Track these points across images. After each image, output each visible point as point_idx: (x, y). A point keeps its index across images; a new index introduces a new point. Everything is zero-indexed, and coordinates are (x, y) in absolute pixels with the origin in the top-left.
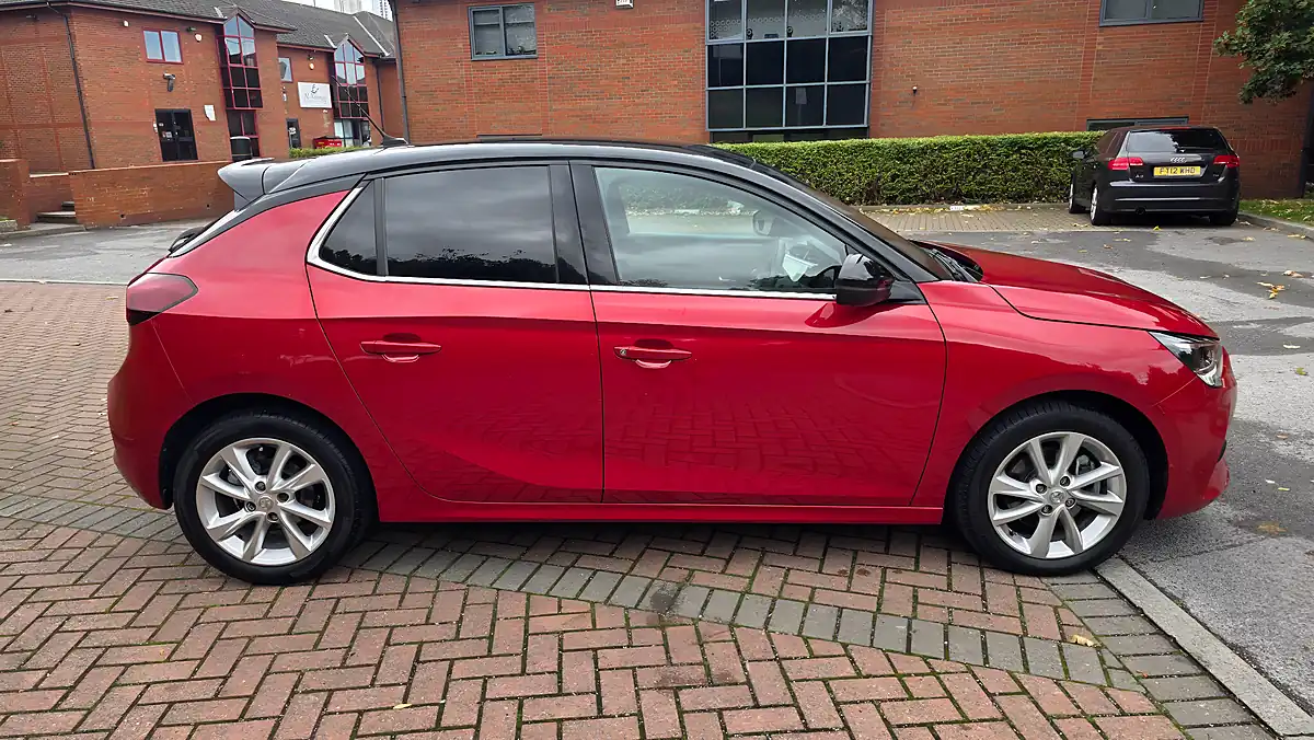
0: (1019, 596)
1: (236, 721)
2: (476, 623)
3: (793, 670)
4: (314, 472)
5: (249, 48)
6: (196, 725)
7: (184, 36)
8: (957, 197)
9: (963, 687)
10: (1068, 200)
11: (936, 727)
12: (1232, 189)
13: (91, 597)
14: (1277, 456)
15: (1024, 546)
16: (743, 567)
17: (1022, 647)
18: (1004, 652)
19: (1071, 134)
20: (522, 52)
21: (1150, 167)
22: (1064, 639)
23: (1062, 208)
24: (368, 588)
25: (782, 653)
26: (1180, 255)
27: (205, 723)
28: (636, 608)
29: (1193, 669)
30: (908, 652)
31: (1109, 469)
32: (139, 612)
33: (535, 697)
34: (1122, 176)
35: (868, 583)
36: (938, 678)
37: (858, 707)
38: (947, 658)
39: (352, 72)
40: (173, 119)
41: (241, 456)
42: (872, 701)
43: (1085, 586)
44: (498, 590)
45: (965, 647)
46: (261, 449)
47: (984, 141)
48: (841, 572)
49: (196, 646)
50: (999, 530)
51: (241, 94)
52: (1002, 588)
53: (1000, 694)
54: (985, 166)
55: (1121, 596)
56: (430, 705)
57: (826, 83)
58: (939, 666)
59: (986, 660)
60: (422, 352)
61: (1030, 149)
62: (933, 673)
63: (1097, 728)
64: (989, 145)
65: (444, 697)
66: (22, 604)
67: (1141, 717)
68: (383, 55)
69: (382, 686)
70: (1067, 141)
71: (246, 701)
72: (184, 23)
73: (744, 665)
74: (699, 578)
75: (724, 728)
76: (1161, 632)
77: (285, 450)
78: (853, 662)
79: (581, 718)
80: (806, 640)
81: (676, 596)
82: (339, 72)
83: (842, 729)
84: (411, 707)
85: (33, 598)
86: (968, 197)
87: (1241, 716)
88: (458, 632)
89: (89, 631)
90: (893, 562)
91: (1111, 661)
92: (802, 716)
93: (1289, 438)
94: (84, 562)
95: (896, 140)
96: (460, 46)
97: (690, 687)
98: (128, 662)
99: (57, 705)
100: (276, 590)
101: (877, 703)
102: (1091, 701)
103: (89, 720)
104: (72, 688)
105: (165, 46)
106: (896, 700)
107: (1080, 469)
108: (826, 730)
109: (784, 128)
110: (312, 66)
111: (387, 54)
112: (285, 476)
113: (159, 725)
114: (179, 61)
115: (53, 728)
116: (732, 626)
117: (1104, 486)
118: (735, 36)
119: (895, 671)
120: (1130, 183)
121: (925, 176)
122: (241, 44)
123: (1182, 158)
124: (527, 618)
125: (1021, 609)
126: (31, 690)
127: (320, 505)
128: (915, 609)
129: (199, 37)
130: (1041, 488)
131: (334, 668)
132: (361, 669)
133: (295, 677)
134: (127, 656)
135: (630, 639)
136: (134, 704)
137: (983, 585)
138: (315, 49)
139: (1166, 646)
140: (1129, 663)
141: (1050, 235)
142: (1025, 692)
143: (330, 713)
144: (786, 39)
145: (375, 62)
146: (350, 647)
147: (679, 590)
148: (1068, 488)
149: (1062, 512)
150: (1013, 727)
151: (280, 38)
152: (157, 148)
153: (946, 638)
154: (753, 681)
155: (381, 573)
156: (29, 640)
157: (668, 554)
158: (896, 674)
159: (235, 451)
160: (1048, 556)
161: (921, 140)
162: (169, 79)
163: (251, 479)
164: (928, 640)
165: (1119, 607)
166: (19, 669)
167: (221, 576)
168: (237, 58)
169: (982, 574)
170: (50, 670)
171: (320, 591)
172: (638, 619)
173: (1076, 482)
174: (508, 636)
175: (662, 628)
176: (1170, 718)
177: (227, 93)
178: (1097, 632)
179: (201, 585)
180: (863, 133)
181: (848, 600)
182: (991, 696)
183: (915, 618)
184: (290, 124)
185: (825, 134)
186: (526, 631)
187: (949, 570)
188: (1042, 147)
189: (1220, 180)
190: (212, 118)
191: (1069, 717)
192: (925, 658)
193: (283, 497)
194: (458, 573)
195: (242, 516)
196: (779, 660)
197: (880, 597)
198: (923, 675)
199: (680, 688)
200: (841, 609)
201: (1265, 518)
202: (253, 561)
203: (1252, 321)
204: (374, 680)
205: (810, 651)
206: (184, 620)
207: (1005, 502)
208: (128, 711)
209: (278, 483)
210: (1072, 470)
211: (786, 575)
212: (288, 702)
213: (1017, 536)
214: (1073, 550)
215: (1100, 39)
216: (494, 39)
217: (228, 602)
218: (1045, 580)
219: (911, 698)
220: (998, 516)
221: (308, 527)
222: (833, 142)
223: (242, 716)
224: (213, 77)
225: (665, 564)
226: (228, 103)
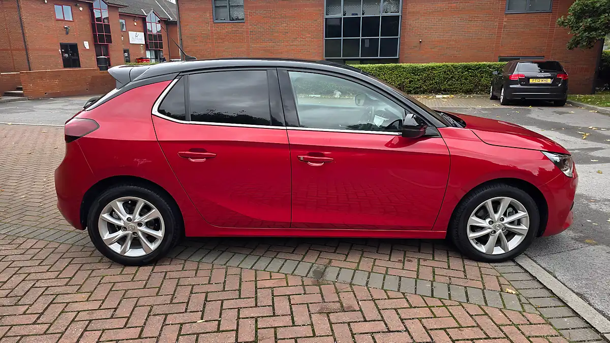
0: (480, 271)
1: (123, 328)
2: (232, 284)
3: (381, 305)
4: (155, 213)
5: (105, 15)
6: (104, 330)
7: (74, 7)
8: (439, 91)
9: (458, 312)
10: (489, 93)
11: (448, 330)
12: (564, 90)
13: (47, 271)
14: (590, 209)
15: (482, 249)
16: (354, 258)
17: (484, 294)
18: (476, 297)
19: (491, 63)
20: (237, 19)
21: (528, 78)
22: (502, 290)
23: (487, 97)
24: (180, 267)
25: (375, 297)
26: (542, 119)
27: (108, 329)
28: (306, 277)
29: (560, 304)
30: (432, 296)
31: (522, 214)
32: (71, 278)
33: (262, 317)
34: (515, 82)
35: (412, 265)
36: (447, 308)
37: (411, 321)
38: (450, 299)
39: (155, 27)
40: (69, 47)
41: (120, 205)
42: (417, 318)
43: (509, 267)
44: (241, 268)
45: (458, 294)
46: (130, 202)
47: (452, 66)
48: (399, 260)
49: (101, 293)
50: (472, 242)
51: (101, 37)
52: (472, 268)
53: (475, 315)
54: (452, 77)
55: (526, 271)
56: (214, 320)
57: (380, 37)
58: (447, 302)
59: (468, 300)
60: (207, 157)
61: (473, 69)
62: (444, 306)
63: (520, 330)
64: (454, 67)
65: (220, 317)
66: (14, 274)
67: (539, 325)
68: (169, 19)
69: (191, 312)
70: (490, 66)
71: (126, 319)
72: (74, 2)
73: (358, 302)
74: (334, 263)
75: (351, 331)
76: (545, 287)
77: (141, 203)
78: (408, 301)
79: (285, 327)
80: (385, 291)
81: (325, 271)
82: (149, 26)
83: (405, 331)
84: (206, 321)
85: (19, 272)
86: (445, 91)
87: (583, 324)
88: (224, 287)
89: (48, 287)
90: (423, 256)
91: (524, 300)
92: (386, 324)
93: (596, 201)
94: (42, 255)
95: (412, 64)
96: (208, 15)
97: (334, 312)
98: (67, 301)
99: (36, 321)
100: (136, 268)
101: (420, 320)
102: (517, 318)
103: (51, 328)
104: (42, 313)
105: (65, 13)
106: (429, 318)
107: (509, 214)
108: (398, 331)
109: (360, 58)
110: (135, 24)
111: (171, 19)
112: (141, 215)
113: (85, 330)
114: (72, 20)
115: (34, 332)
116: (351, 284)
117: (519, 222)
118: (338, 14)
119: (427, 305)
120: (519, 86)
121: (425, 81)
122: (101, 12)
123: (543, 75)
124: (256, 281)
125: (482, 277)
126: (22, 314)
127: (157, 228)
128: (434, 277)
129: (81, 9)
130: (491, 222)
131: (167, 304)
132: (180, 305)
133: (149, 308)
134: (67, 299)
135: (305, 290)
136: (73, 320)
137: (464, 267)
138: (137, 16)
139: (547, 293)
140: (531, 301)
141: (483, 109)
142: (486, 314)
143: (167, 325)
144: (362, 16)
145: (165, 22)
146: (174, 294)
147: (326, 268)
148: (503, 222)
149: (500, 234)
150: (482, 330)
151: (120, 10)
152: (61, 61)
153: (449, 290)
154: (363, 310)
155: (185, 261)
156: (19, 291)
157: (319, 252)
158: (428, 307)
159: (118, 203)
160: (493, 254)
161: (423, 64)
162: (66, 28)
163: (125, 216)
164: (440, 291)
165: (525, 276)
166: (15, 305)
167: (109, 262)
168: (99, 19)
169: (463, 261)
170: (31, 305)
171: (157, 268)
172: (307, 281)
173: (507, 220)
174: (248, 289)
175: (319, 286)
176: (552, 325)
177: (95, 36)
178: (517, 287)
179: (99, 266)
180: (396, 61)
181: (403, 273)
182: (471, 316)
183: (434, 281)
184: (125, 52)
185: (379, 61)
186: (256, 287)
187: (448, 260)
188: (479, 68)
189: (559, 85)
190: (88, 47)
191: (507, 325)
192: (440, 299)
193: (140, 224)
194: (221, 260)
195: (120, 233)
196: (374, 300)
197: (418, 271)
198: (439, 307)
199: (330, 313)
200: (400, 277)
201: (587, 237)
202: (125, 255)
203: (576, 149)
204: (186, 309)
205: (388, 296)
206: (94, 282)
207: (474, 229)
208: (70, 324)
209: (138, 218)
210: (505, 215)
211: (374, 262)
212: (146, 320)
213: (479, 244)
214: (504, 250)
215: (505, 19)
216: (224, 13)
217: (114, 273)
218: (491, 264)
219: (435, 317)
220: (471, 235)
221: (151, 239)
222: (383, 65)
223: (125, 326)
224: (88, 28)
225: (318, 257)
226: (95, 41)
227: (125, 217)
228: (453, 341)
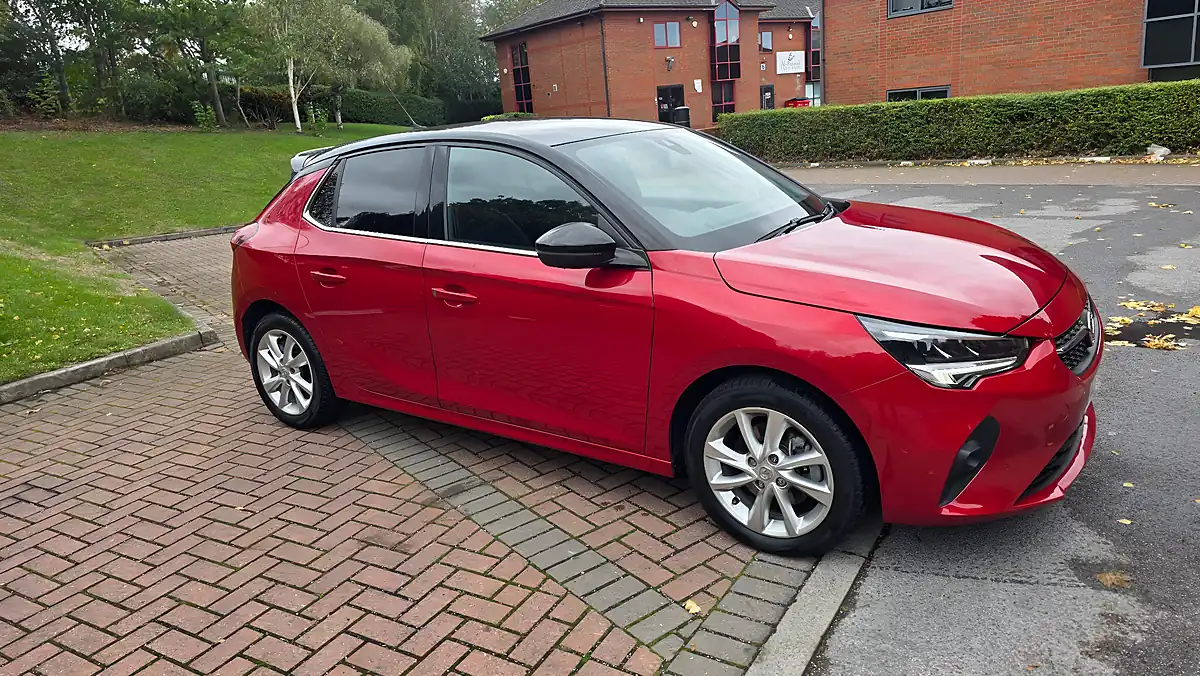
7: (685, 24)
40: (671, 93)
51: (723, 70)
72: (682, 14)
105: (670, 34)
110: (791, 36)
114: (679, 45)
129: (695, 24)
138: (795, 21)
152: (656, 118)
162: (669, 61)
177: (713, 67)
184: (766, 90)
190: (699, 90)
224: (703, 55)
226: (713, 76)
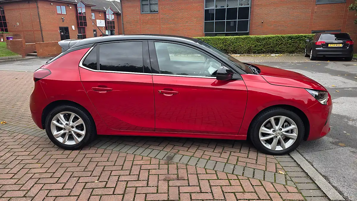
0: (266, 160)
1: (55, 183)
2: (120, 162)
3: (201, 177)
4: (80, 121)
5: (84, 11)
6: (45, 184)
7: (67, 7)
8: (273, 52)
9: (246, 183)
10: (304, 53)
11: (236, 193)
12: (351, 51)
13: (25, 151)
14: (348, 125)
15: (269, 147)
16: (193, 150)
17: (264, 173)
18: (259, 175)
19: (306, 35)
20: (154, 11)
21: (327, 44)
22: (276, 172)
23: (303, 55)
24: (94, 151)
25: (198, 172)
26: (334, 69)
27: (47, 184)
28: (162, 159)
29: (311, 181)
30: (233, 173)
31: (293, 126)
32: (36, 155)
33: (131, 181)
34: (319, 46)
35: (226, 155)
36: (239, 181)
37: (216, 187)
38: (243, 175)
39: (111, 17)
40: (64, 29)
42: (220, 186)
43: (286, 158)
44: (127, 153)
45: (249, 173)
46: (67, 115)
47: (281, 36)
48: (219, 152)
49: (48, 165)
50: (262, 142)
51: (81, 23)
52: (262, 158)
53: (255, 186)
54: (281, 43)
55: (295, 161)
56: (104, 182)
58: (240, 177)
59: (253, 177)
60: (107, 90)
61: (294, 39)
62: (238, 179)
63: (280, 195)
64: (283, 37)
65: (108, 180)
66: (7, 152)
67: (293, 193)
68: (119, 12)
69: (93, 176)
70: (305, 36)
71: (58, 179)
72: (67, 4)
73: (188, 175)
74: (181, 152)
75: (179, 191)
76: (304, 171)
77: (73, 115)
78: (217, 175)
79: (142, 187)
80: (206, 169)
81: (173, 157)
82: (107, 16)
83: (210, 193)
84: (99, 182)
85: (10, 151)
86: (277, 52)
87: (322, 194)
88: (115, 163)
89: (23, 160)
90: (234, 150)
91: (288, 178)
92: (200, 189)
93: (353, 120)
94: (24, 143)
95: (256, 36)
96: (138, 10)
97: (172, 180)
98: (31, 168)
99: (12, 177)
100: (70, 151)
101: (221, 186)
102: (280, 188)
103: (19, 182)
104: (16, 173)
105: (62, 10)
106: (226, 186)
107: (285, 126)
108: (206, 193)
109: (225, 32)
110: (100, 15)
112: (73, 122)
113: (36, 183)
114: (65, 14)
115: (10, 183)
116: (187, 165)
117: (292, 131)
118: (212, 7)
119: (228, 178)
120: (321, 48)
121: (264, 46)
122: (82, 10)
124: (133, 161)
125: (266, 164)
126: (6, 174)
127: (82, 130)
128: (237, 162)
129: (71, 8)
130: (274, 131)
131: (82, 171)
132: (88, 172)
133: (72, 173)
134: (31, 166)
135: (159, 167)
136: (31, 178)
137: (257, 157)
138: (101, 11)
139: (305, 175)
140: (293, 179)
141: (297, 63)
142: (262, 185)
143: (79, 183)
144: (226, 8)
145: (117, 14)
146: (87, 166)
147: (175, 155)
148: (281, 131)
149: (280, 138)
150: (257, 194)
151: (92, 8)
152: (60, 37)
153: (244, 170)
154: (189, 179)
155: (98, 148)
156: (8, 161)
157: (174, 146)
159: (61, 115)
160: (276, 150)
161: (263, 36)
162: (63, 18)
164: (239, 171)
165: (294, 164)
166: (4, 168)
167: (57, 147)
168: (80, 13)
169: (257, 154)
170: (12, 169)
171: (82, 152)
172: (162, 162)
173: (283, 130)
174: (128, 165)
175: (168, 165)
176: (301, 194)
177: (78, 22)
178: (286, 171)
179: (52, 149)
180: (247, 34)
181: (220, 159)
182: (253, 186)
183: (237, 165)
184: (94, 31)
185: (237, 34)
186: (132, 164)
187: (249, 153)
188: (297, 38)
189: (348, 48)
190: (74, 29)
191: (273, 192)
192: (237, 175)
194: (118, 149)
195: (62, 132)
197: (228, 159)
198: (235, 180)
199: (170, 180)
200: (217, 162)
201: (341, 142)
202: (65, 144)
203: (350, 88)
204: (91, 175)
205: (206, 172)
206: (47, 157)
207: (264, 135)
208: (29, 180)
209: (71, 123)
210: (283, 126)
211: (204, 152)
212: (69, 179)
213: (267, 144)
214: (283, 148)
215: (316, 8)
216: (147, 8)
217: (58, 154)
218: (275, 156)
219: (231, 185)
220: (262, 138)
221: (79, 135)
222: (239, 36)
224: (74, 18)
225: (172, 148)
226: (78, 25)
227: (65, 123)
228: (237, 200)
